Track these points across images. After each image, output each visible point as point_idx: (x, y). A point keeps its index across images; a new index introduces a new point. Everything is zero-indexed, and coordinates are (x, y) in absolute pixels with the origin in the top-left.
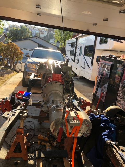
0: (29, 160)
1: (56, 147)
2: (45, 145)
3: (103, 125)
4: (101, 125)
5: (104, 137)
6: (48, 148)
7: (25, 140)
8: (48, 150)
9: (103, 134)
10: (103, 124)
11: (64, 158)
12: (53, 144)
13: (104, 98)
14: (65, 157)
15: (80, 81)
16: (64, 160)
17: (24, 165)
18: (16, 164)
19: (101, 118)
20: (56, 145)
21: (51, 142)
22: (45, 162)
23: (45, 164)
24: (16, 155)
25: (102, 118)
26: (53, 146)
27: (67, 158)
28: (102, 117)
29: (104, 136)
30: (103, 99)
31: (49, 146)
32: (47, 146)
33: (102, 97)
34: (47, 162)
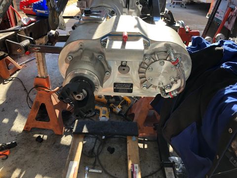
0: (64, 136)
1: (119, 114)
2: (98, 111)
3: (228, 67)
4: (224, 65)
5: (230, 100)
6: (103, 116)
7: (55, 100)
8: (102, 119)
9: (228, 91)
10: (228, 64)
11: (128, 137)
12: (114, 109)
13: (234, 20)
14: (132, 135)
15: (185, 8)
16: (128, 142)
17: (54, 143)
18: (40, 140)
19: (224, 47)
20: (120, 112)
21: (111, 105)
22: (94, 141)
23: (93, 144)
24: (41, 124)
25: (227, 48)
26: (115, 113)
27: (134, 138)
28: (229, 46)
29: (229, 98)
30: (229, 23)
31: (105, 112)
32: (101, 112)
33: (227, 19)
34: (97, 140)
